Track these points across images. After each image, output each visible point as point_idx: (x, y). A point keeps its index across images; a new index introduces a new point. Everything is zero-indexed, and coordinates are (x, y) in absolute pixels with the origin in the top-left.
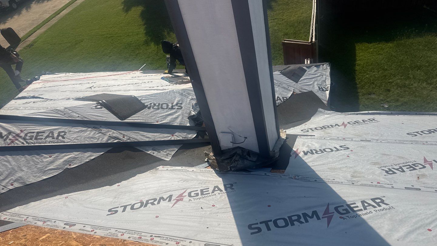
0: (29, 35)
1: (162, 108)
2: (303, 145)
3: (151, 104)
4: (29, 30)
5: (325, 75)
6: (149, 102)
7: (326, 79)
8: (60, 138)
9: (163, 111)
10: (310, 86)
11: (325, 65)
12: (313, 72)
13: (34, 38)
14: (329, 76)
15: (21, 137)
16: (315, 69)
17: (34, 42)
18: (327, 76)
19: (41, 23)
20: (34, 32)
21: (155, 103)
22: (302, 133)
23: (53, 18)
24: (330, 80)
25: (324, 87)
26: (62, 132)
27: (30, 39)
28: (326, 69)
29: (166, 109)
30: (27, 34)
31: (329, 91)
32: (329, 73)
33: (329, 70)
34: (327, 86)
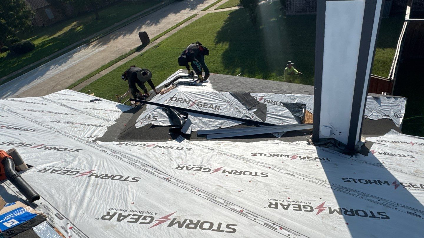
0: (156, 38)
1: (277, 104)
2: (378, 148)
3: (270, 100)
4: (156, 35)
5: (401, 106)
6: (268, 99)
7: (401, 109)
8: (217, 109)
9: (277, 106)
10: (387, 112)
11: (402, 99)
12: (391, 101)
13: (160, 42)
14: (405, 107)
15: (196, 104)
16: (393, 100)
17: (160, 44)
18: (403, 107)
19: (165, 31)
20: (160, 37)
21: (273, 100)
22: (377, 142)
23: (174, 29)
24: (404, 110)
25: (399, 115)
26: (218, 106)
27: (156, 42)
28: (403, 101)
29: (280, 105)
30: (155, 38)
31: (402, 118)
32: (405, 105)
33: (405, 103)
34: (402, 114)
